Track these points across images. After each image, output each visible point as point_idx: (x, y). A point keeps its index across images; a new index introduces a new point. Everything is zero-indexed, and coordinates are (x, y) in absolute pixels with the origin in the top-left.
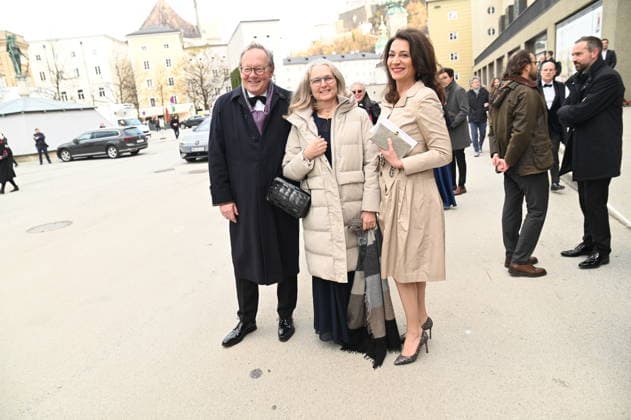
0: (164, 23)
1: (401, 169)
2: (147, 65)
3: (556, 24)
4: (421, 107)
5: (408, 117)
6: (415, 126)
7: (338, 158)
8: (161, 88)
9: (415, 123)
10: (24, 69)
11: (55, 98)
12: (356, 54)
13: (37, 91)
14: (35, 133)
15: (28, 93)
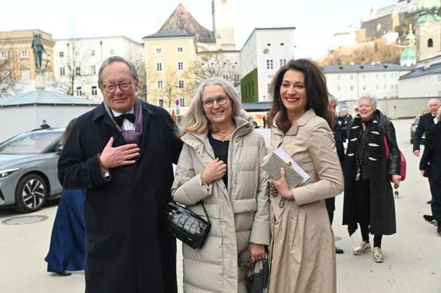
0: (182, 28)
1: (292, 199)
2: (159, 67)
4: (313, 136)
5: (301, 145)
6: (306, 155)
7: (234, 186)
8: (170, 90)
9: (307, 151)
10: (44, 63)
11: (68, 93)
12: (376, 65)
13: (53, 85)
14: (42, 124)
15: (43, 86)
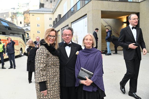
3: (71, 23)
